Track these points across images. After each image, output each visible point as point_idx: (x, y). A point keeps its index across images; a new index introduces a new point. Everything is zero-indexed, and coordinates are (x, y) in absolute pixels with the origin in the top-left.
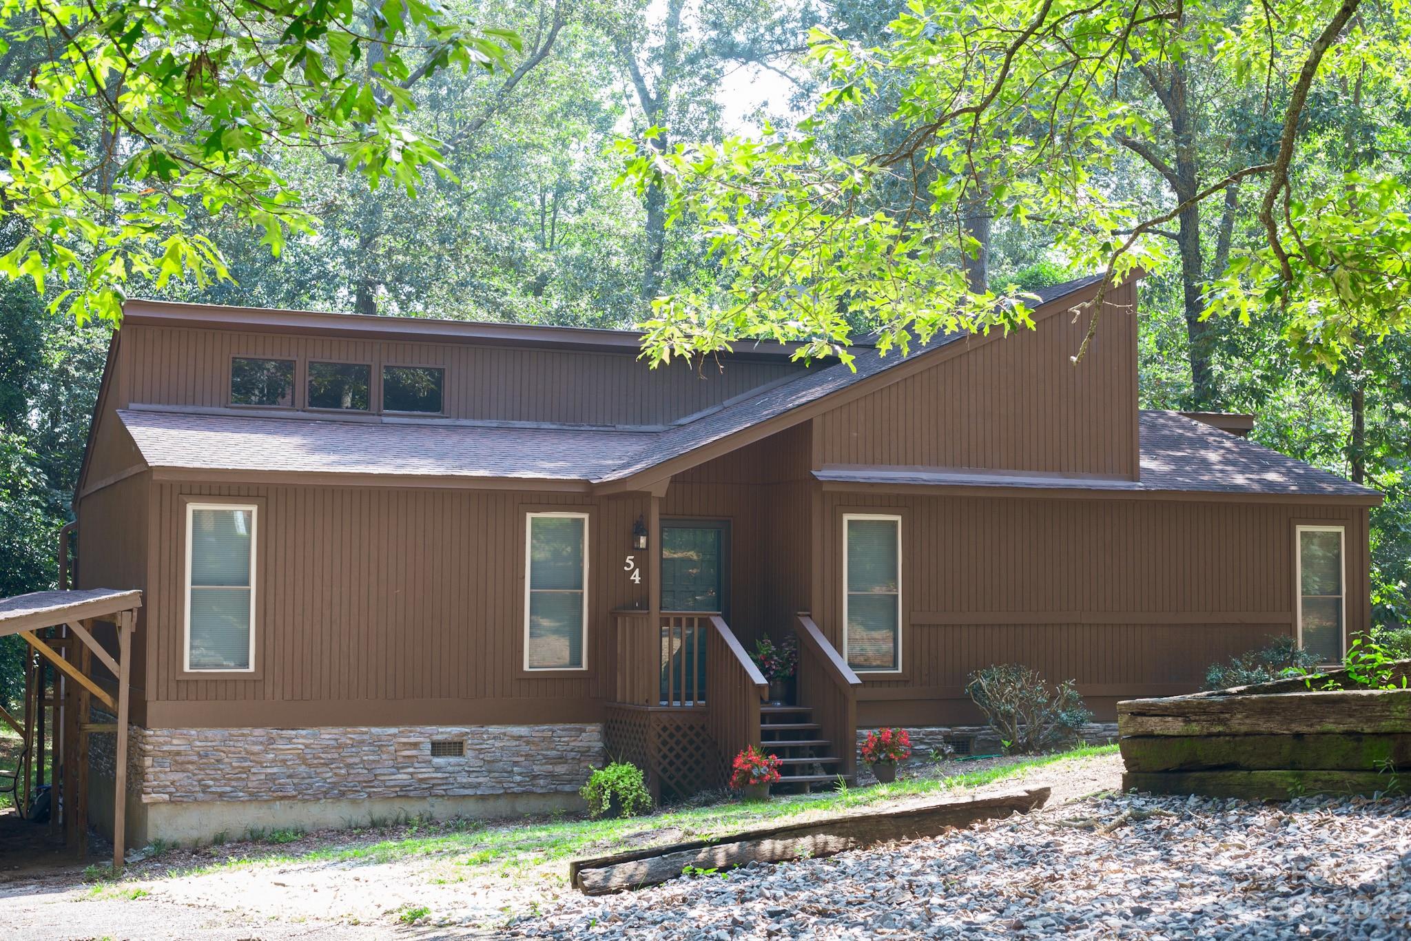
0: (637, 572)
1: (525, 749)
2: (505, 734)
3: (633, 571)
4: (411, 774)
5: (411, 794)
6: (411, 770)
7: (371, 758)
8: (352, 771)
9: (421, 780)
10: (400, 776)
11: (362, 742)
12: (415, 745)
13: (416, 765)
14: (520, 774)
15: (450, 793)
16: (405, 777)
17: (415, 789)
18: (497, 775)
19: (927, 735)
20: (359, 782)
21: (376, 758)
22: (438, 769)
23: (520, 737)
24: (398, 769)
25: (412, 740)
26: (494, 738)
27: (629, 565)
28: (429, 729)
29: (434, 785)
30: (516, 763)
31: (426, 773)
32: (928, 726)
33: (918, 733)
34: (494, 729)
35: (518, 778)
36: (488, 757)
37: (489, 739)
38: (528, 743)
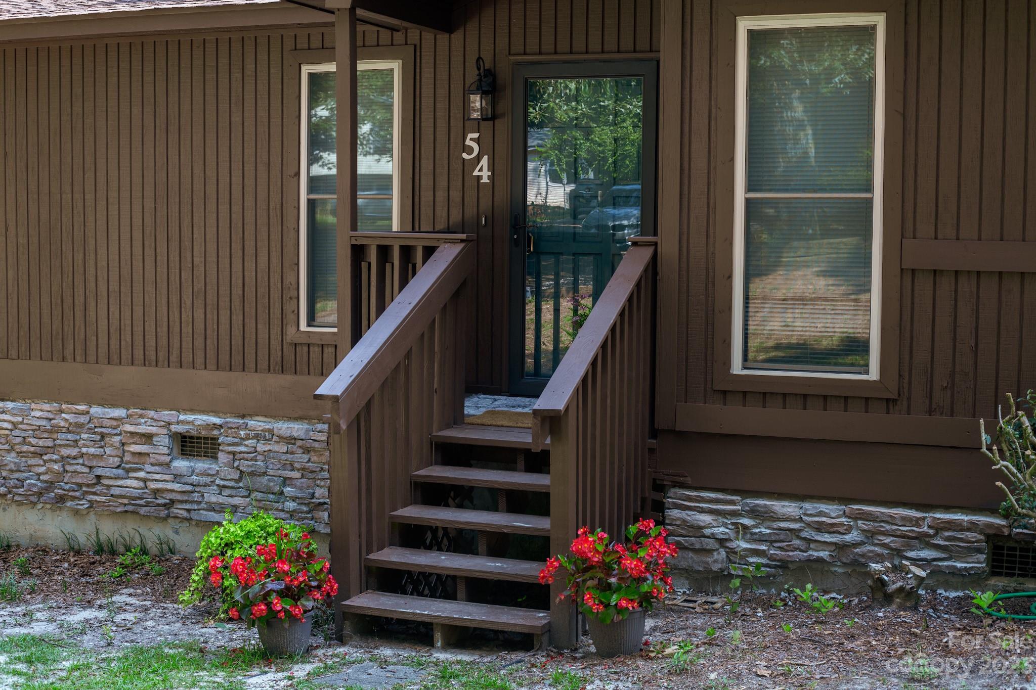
0: (484, 161)
1: (301, 458)
2: (271, 431)
3: (478, 158)
4: (145, 481)
5: (143, 511)
6: (142, 474)
7: (92, 450)
8: (68, 468)
9: (156, 492)
10: (129, 482)
11: (80, 426)
12: (148, 438)
13: (148, 468)
14: (294, 499)
15: (194, 515)
16: (135, 483)
17: (147, 505)
18: (259, 495)
19: (939, 527)
20: (80, 485)
21: (99, 451)
22: (177, 477)
23: (291, 440)
24: (128, 471)
25: (142, 429)
26: (257, 437)
27: (470, 150)
28: (167, 415)
29: (172, 502)
30: (286, 481)
31: (162, 482)
32: (947, 508)
33: (917, 522)
34: (257, 424)
35: (291, 505)
36: (245, 466)
37: (248, 438)
38: (307, 450)
